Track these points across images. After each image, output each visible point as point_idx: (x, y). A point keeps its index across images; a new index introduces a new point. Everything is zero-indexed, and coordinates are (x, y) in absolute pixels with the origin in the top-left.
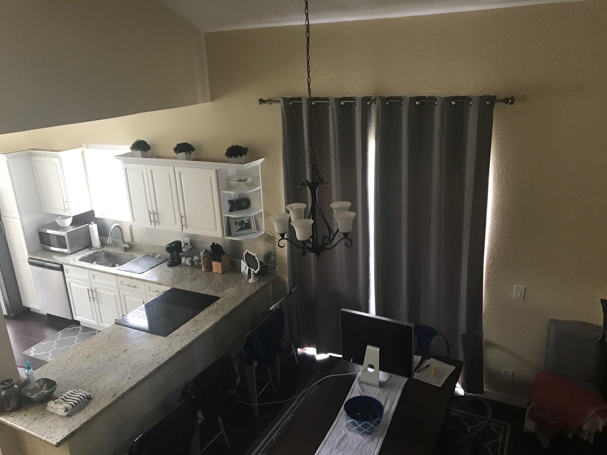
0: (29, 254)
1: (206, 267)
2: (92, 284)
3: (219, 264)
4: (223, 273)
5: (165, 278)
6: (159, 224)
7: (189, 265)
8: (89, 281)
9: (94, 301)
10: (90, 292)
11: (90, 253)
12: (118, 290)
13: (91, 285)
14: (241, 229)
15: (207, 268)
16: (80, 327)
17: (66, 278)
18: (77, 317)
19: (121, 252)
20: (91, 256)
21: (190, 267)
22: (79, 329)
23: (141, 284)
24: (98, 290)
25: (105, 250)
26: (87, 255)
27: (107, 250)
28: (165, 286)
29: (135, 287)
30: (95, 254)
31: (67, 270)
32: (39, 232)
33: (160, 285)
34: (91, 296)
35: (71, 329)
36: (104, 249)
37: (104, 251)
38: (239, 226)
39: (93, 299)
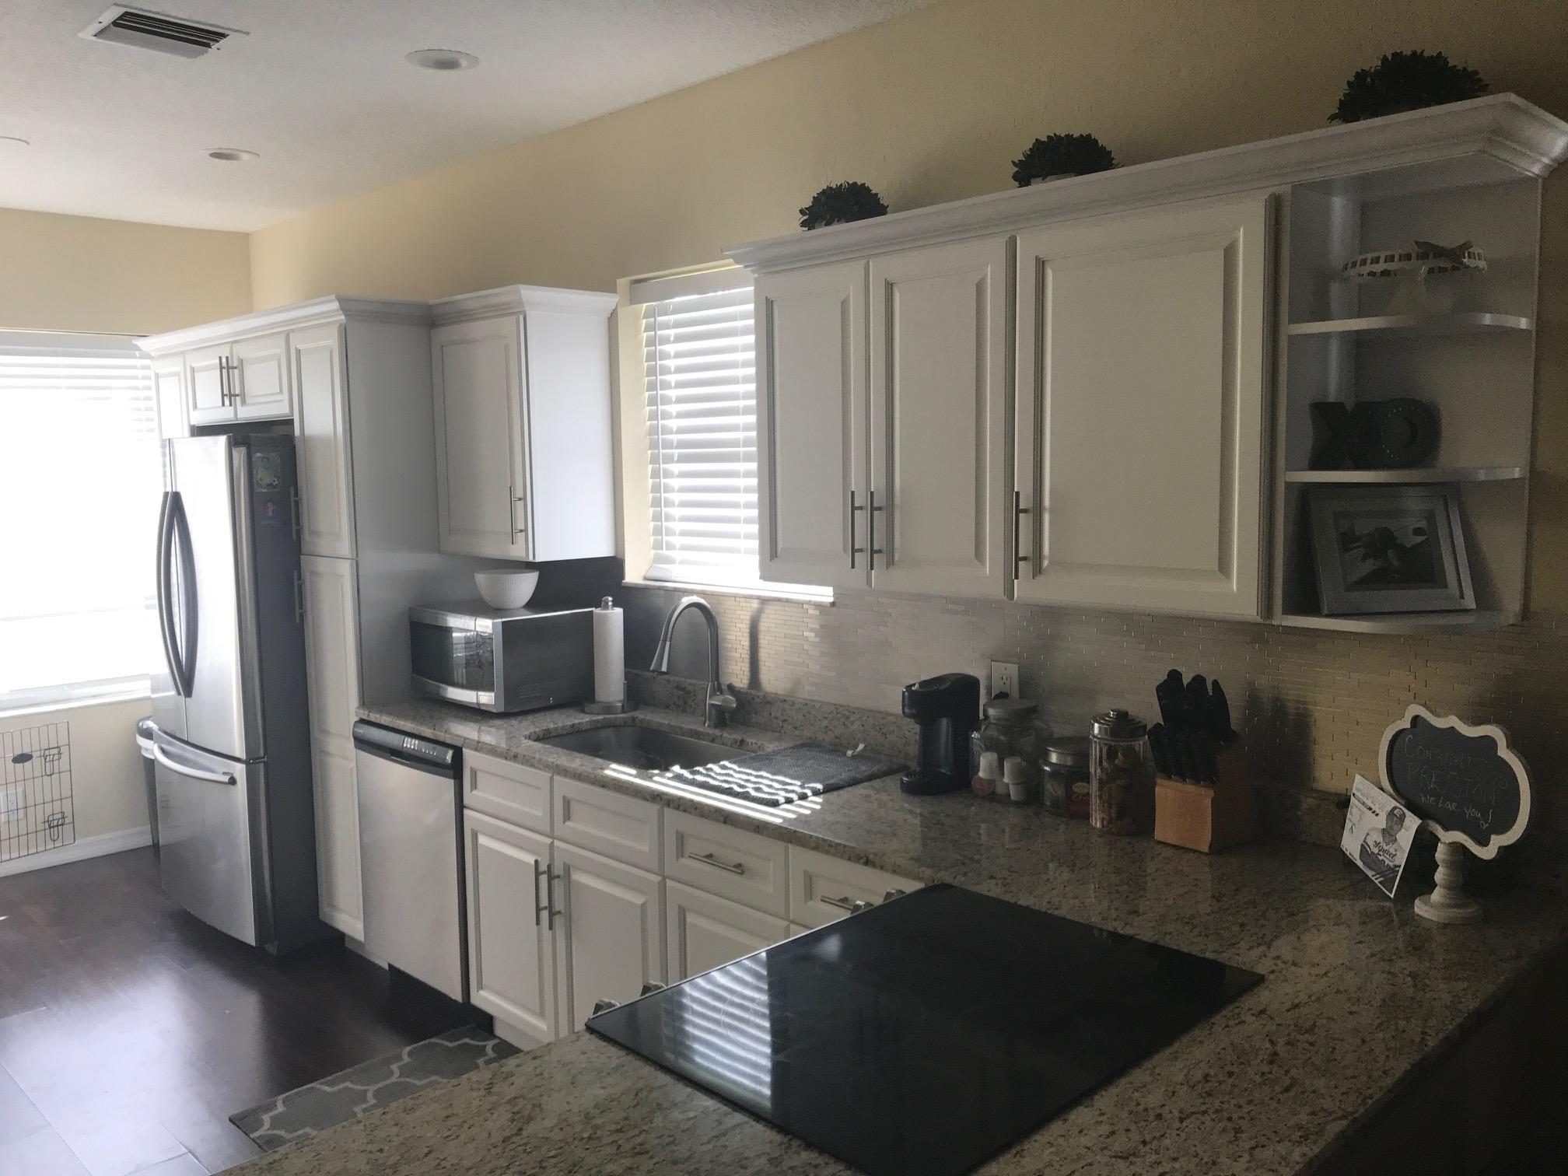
0: (363, 703)
1: (1114, 809)
2: (557, 843)
3: (1202, 797)
4: (1221, 847)
5: (894, 835)
6: (890, 563)
7: (1013, 797)
8: (548, 830)
9: (551, 927)
10: (544, 879)
11: (577, 721)
12: (657, 879)
13: (552, 844)
14: (1378, 580)
15: (1120, 816)
16: (490, 1044)
17: (466, 812)
18: (481, 992)
19: (701, 729)
20: (579, 732)
21: (1017, 804)
22: (481, 1051)
23: (768, 856)
24: (577, 876)
25: (641, 717)
26: (563, 728)
27: (648, 718)
28: (894, 872)
29: (739, 869)
30: (596, 728)
31: (474, 773)
32: (411, 622)
33: (868, 870)
34: (544, 902)
35: (450, 1045)
36: (639, 715)
37: (634, 719)
38: (1365, 558)
39: (551, 915)
